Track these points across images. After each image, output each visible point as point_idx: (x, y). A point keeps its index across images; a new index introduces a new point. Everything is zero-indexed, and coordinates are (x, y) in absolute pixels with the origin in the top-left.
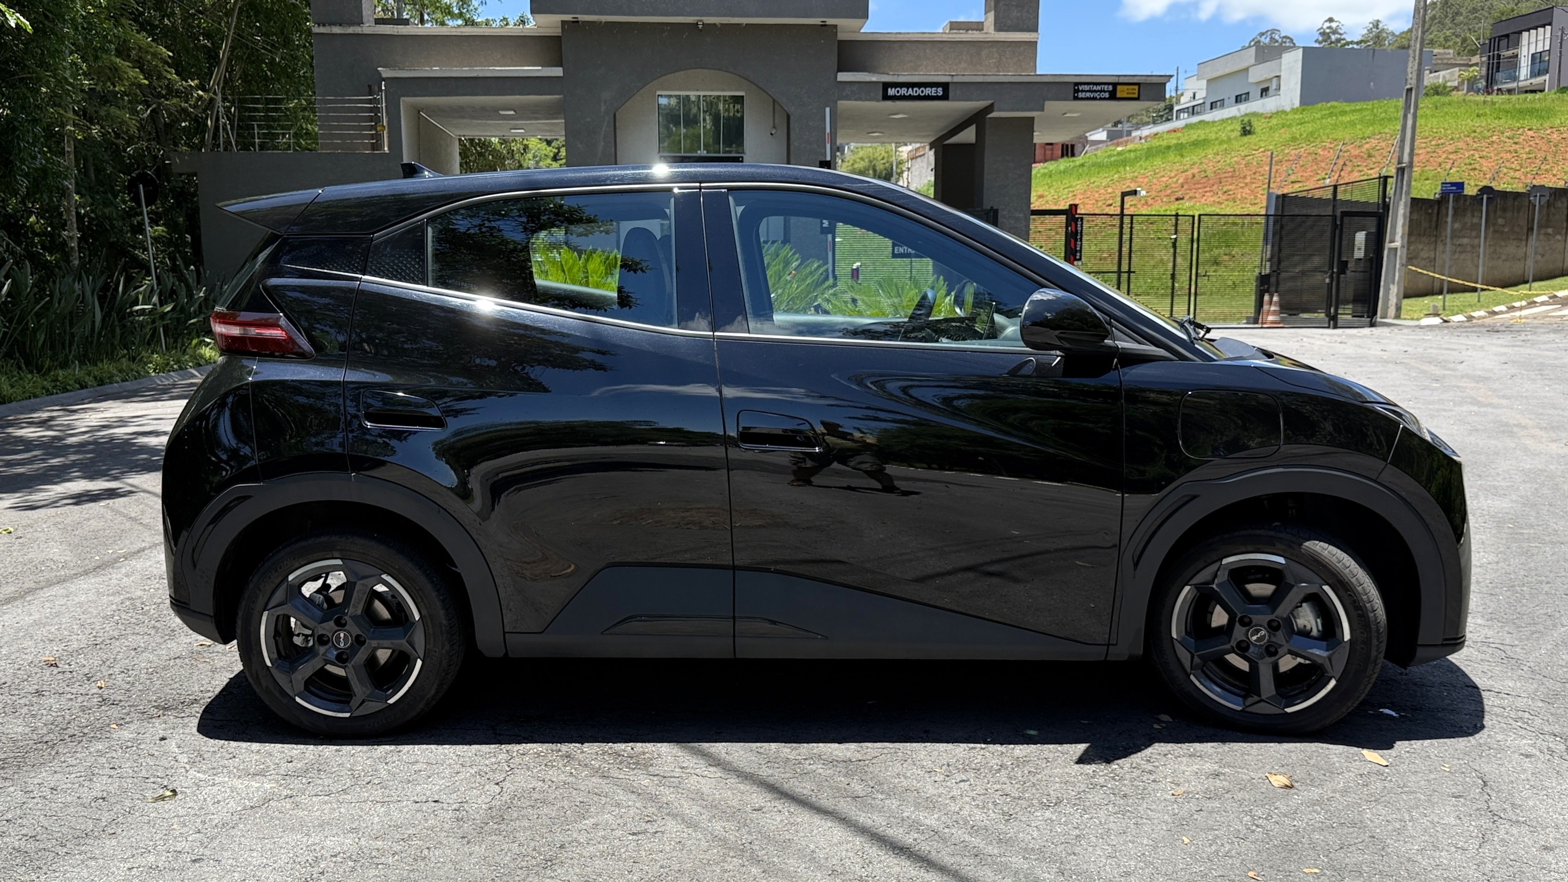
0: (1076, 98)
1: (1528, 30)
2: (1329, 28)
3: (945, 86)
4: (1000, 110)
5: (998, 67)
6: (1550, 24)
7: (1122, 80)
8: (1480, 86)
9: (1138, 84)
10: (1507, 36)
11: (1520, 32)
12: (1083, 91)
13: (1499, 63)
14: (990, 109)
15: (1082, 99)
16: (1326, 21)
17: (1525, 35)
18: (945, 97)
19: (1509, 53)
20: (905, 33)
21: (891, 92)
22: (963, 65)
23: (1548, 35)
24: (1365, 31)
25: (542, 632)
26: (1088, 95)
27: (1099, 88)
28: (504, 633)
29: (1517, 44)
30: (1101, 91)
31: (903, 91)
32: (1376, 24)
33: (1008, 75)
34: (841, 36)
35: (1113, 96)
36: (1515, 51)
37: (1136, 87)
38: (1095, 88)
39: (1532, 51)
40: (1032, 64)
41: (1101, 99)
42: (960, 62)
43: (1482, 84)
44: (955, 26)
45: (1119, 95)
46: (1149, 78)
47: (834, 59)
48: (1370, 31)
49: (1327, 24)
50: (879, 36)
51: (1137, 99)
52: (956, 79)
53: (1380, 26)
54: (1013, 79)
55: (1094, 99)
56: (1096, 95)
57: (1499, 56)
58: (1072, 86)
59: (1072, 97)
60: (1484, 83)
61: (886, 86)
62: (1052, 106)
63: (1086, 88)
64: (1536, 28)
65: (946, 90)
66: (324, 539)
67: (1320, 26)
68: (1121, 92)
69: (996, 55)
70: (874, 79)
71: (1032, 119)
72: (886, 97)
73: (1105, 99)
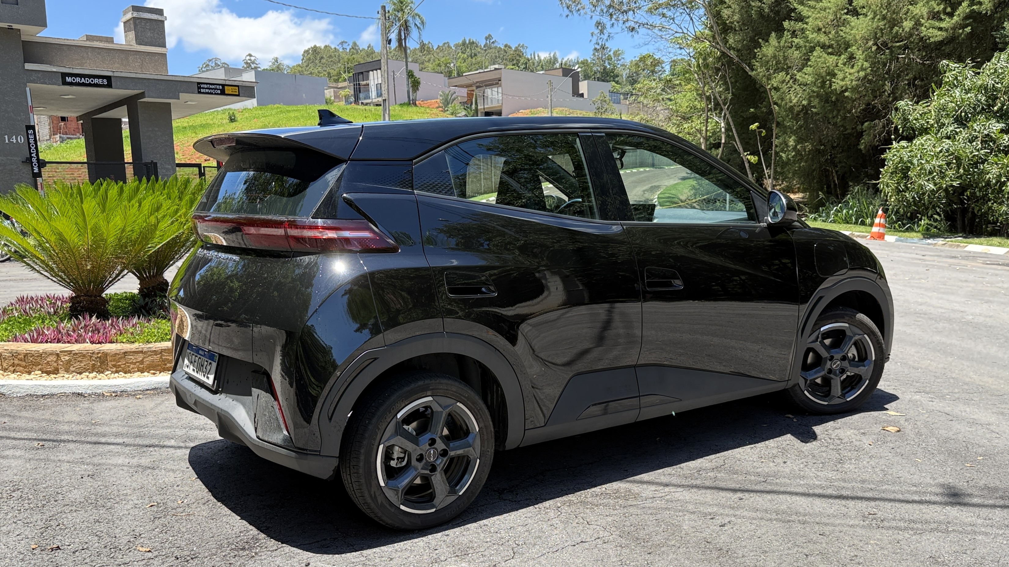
0: (200, 92)
1: (372, 71)
2: (250, 60)
3: (109, 78)
4: (149, 97)
5: (141, 68)
6: (380, 69)
7: (227, 83)
8: (352, 100)
9: (238, 86)
10: (362, 73)
11: (368, 72)
12: (203, 88)
13: (359, 88)
14: (142, 95)
15: (203, 93)
16: (247, 56)
17: (371, 73)
18: (109, 85)
19: (364, 82)
20: (71, 40)
21: (69, 79)
22: (116, 65)
23: (380, 76)
24: (271, 64)
25: (545, 425)
26: (207, 90)
27: (213, 87)
28: (525, 430)
29: (368, 79)
30: (215, 89)
31: (78, 80)
32: (276, 60)
33: (150, 74)
34: (24, 38)
35: (223, 93)
36: (367, 82)
37: (237, 88)
38: (211, 86)
39: (376, 83)
40: (164, 68)
41: (215, 94)
42: (114, 63)
43: (352, 99)
44: (90, 38)
45: (226, 92)
46: (244, 83)
47: (21, 52)
48: (274, 64)
49: (248, 58)
50: (51, 39)
51: (238, 95)
52: (116, 74)
53: (279, 61)
54: (156, 77)
55: (211, 93)
56: (212, 91)
57: (359, 84)
58: (196, 84)
59: (197, 92)
60: (354, 99)
61: (64, 75)
62: (183, 96)
63: (205, 86)
64: (376, 70)
65: (109, 81)
66: (420, 383)
67: (244, 58)
68: (228, 90)
69: (139, 60)
70: (54, 70)
71: (169, 104)
72: (65, 83)
73: (218, 94)
